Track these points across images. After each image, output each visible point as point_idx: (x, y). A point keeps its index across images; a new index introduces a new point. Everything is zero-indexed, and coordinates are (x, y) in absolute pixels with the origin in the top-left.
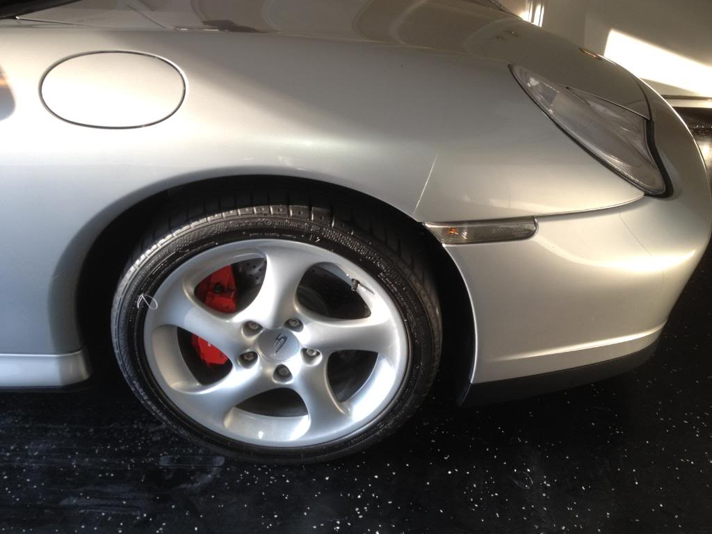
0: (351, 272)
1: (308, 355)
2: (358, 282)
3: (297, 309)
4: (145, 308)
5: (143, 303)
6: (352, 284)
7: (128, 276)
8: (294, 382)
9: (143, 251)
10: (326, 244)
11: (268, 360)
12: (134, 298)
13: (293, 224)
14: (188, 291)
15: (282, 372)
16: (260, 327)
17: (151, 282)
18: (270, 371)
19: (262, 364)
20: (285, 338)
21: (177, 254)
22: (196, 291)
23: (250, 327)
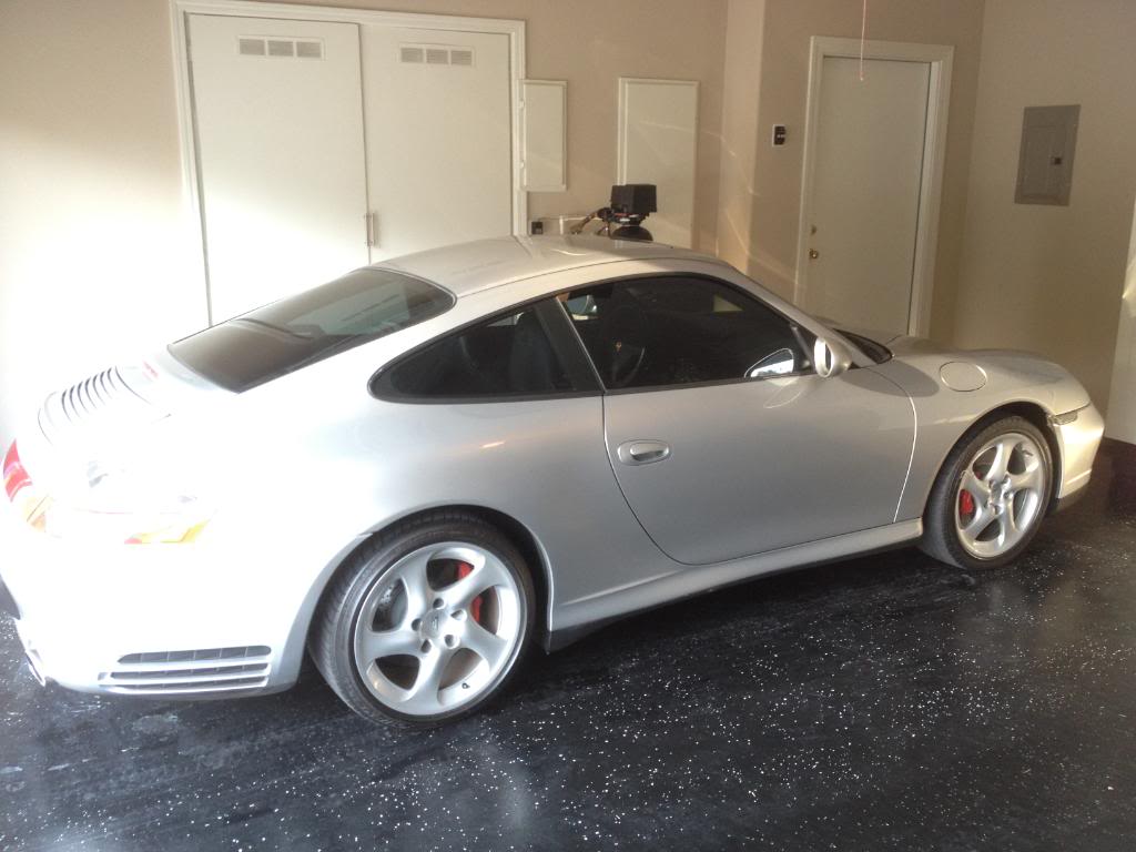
8: (1002, 513)
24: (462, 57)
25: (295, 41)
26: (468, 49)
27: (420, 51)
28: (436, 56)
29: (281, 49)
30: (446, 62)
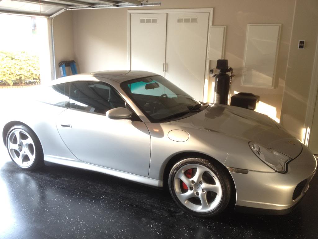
0: (212, 174)
1: (203, 190)
2: (213, 176)
3: (202, 179)
4: (175, 173)
5: (175, 172)
6: (212, 176)
7: (174, 167)
8: (200, 196)
9: (177, 163)
10: (208, 167)
11: (195, 190)
12: (174, 171)
13: (202, 162)
14: (183, 172)
15: (198, 194)
16: (195, 182)
17: (177, 169)
18: (195, 193)
19: (194, 191)
20: (199, 186)
21: (183, 164)
22: (185, 172)
23: (193, 182)
24: (194, 20)
25: (152, 19)
26: (196, 18)
27: (182, 19)
28: (187, 21)
29: (149, 21)
30: (189, 22)
